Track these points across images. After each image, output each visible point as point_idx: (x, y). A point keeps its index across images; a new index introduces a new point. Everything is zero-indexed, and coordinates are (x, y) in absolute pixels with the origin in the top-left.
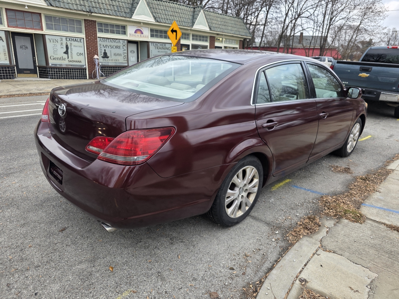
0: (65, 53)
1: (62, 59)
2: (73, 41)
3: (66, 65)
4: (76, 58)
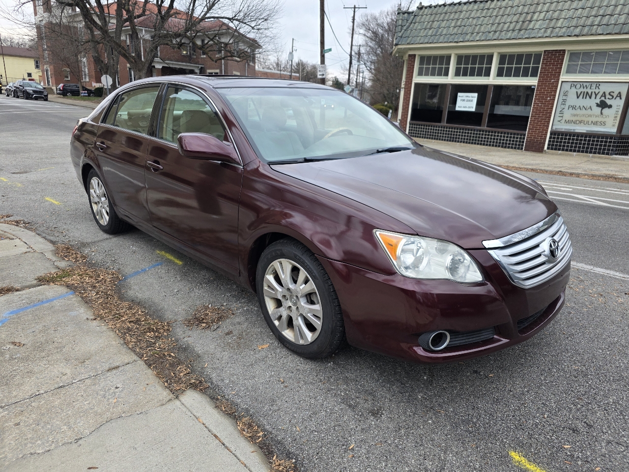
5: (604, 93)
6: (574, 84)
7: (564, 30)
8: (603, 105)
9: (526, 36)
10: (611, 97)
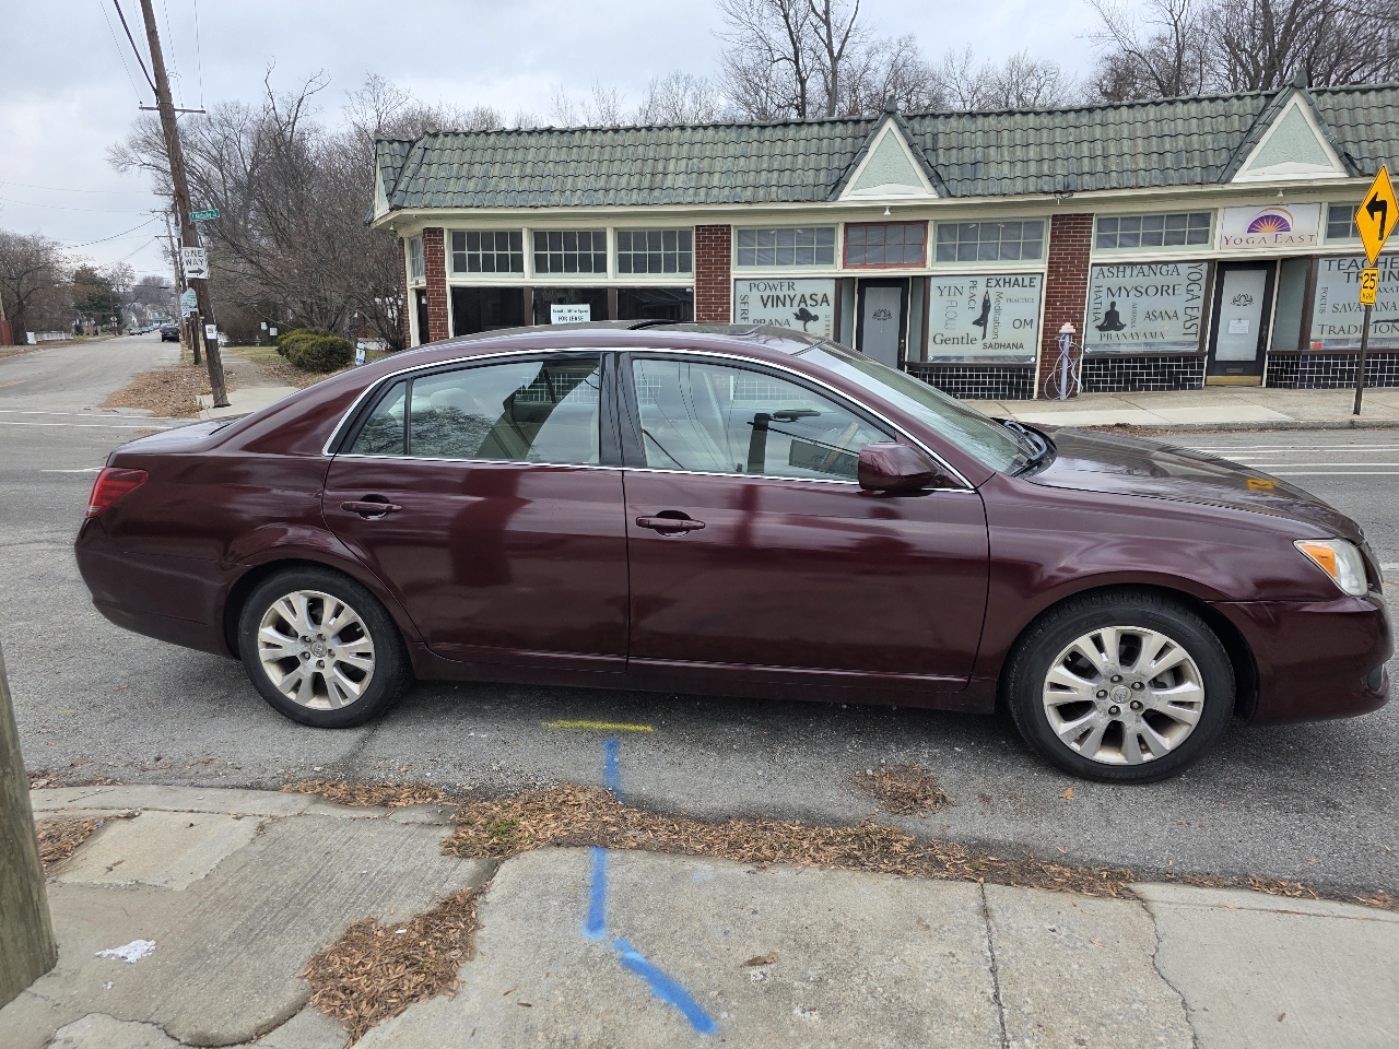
0: (977, 323)
1: (965, 341)
2: (1007, 285)
3: (976, 358)
4: (1007, 334)
5: (803, 296)
6: (753, 282)
7: (726, 191)
8: (804, 316)
9: (666, 201)
10: (814, 303)
